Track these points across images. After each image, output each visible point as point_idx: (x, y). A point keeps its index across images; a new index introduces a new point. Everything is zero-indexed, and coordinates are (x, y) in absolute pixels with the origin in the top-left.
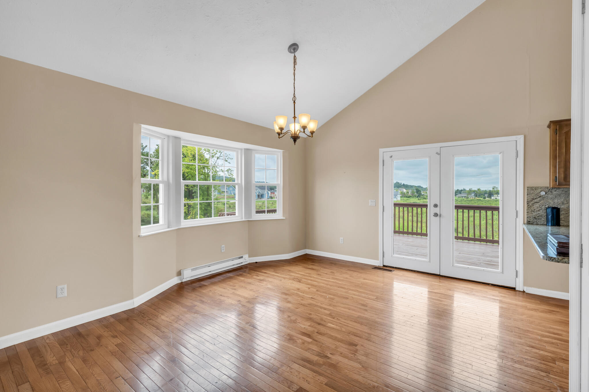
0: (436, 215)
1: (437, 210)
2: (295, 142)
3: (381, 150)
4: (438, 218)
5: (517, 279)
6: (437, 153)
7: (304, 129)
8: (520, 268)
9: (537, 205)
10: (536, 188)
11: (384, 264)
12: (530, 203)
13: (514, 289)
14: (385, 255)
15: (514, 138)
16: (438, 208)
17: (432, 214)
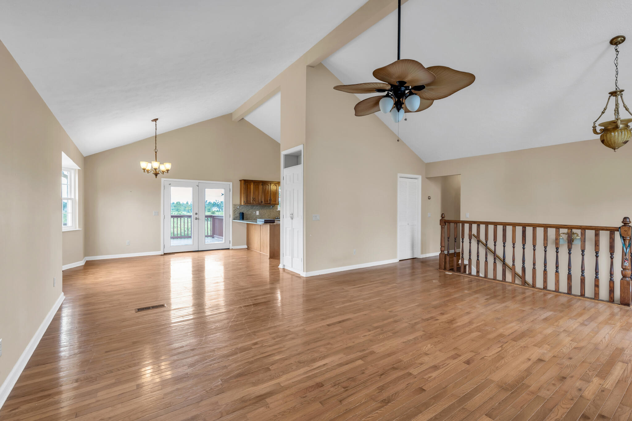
0: (196, 219)
1: (197, 216)
2: (156, 177)
3: (162, 179)
4: (198, 220)
5: (230, 244)
6: (197, 185)
7: (168, 171)
8: (231, 240)
9: (237, 212)
10: (236, 205)
11: (165, 253)
12: (234, 211)
13: (229, 249)
14: (165, 246)
15: (229, 183)
16: (197, 215)
17: (194, 218)
